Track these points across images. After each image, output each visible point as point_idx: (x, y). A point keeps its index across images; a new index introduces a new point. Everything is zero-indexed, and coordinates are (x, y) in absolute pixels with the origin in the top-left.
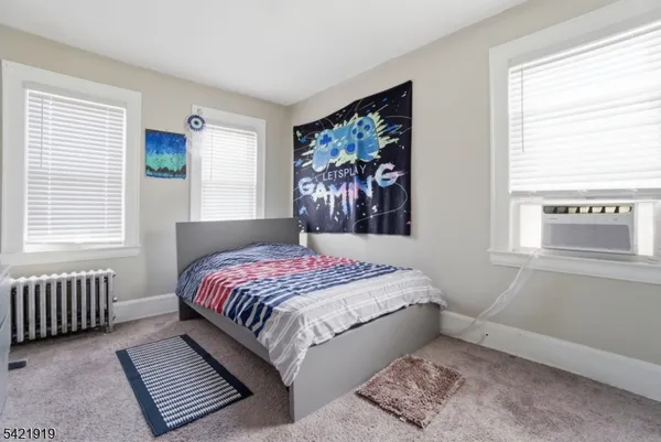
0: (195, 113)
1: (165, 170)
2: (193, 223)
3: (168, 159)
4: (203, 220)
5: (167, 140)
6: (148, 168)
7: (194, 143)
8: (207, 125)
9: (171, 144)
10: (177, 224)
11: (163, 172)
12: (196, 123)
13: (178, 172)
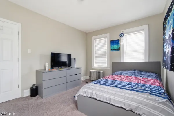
0: (121, 32)
1: (115, 49)
2: (121, 62)
3: (115, 47)
4: (124, 62)
5: (115, 42)
6: (111, 49)
7: (121, 41)
8: (124, 35)
9: (116, 43)
10: (112, 63)
11: (114, 50)
12: (122, 35)
13: (118, 49)
